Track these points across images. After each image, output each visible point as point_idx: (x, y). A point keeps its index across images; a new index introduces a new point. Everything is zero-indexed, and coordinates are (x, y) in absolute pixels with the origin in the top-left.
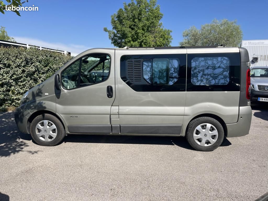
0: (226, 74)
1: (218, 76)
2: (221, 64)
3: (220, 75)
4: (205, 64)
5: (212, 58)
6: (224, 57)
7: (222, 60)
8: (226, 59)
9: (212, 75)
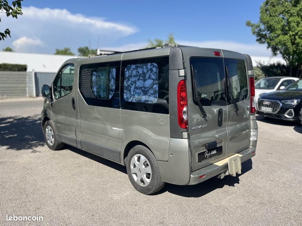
0: (156, 88)
1: (148, 90)
2: (151, 73)
3: (150, 89)
4: (137, 74)
5: (142, 65)
6: (154, 64)
7: (152, 67)
8: (155, 66)
9: (143, 89)
